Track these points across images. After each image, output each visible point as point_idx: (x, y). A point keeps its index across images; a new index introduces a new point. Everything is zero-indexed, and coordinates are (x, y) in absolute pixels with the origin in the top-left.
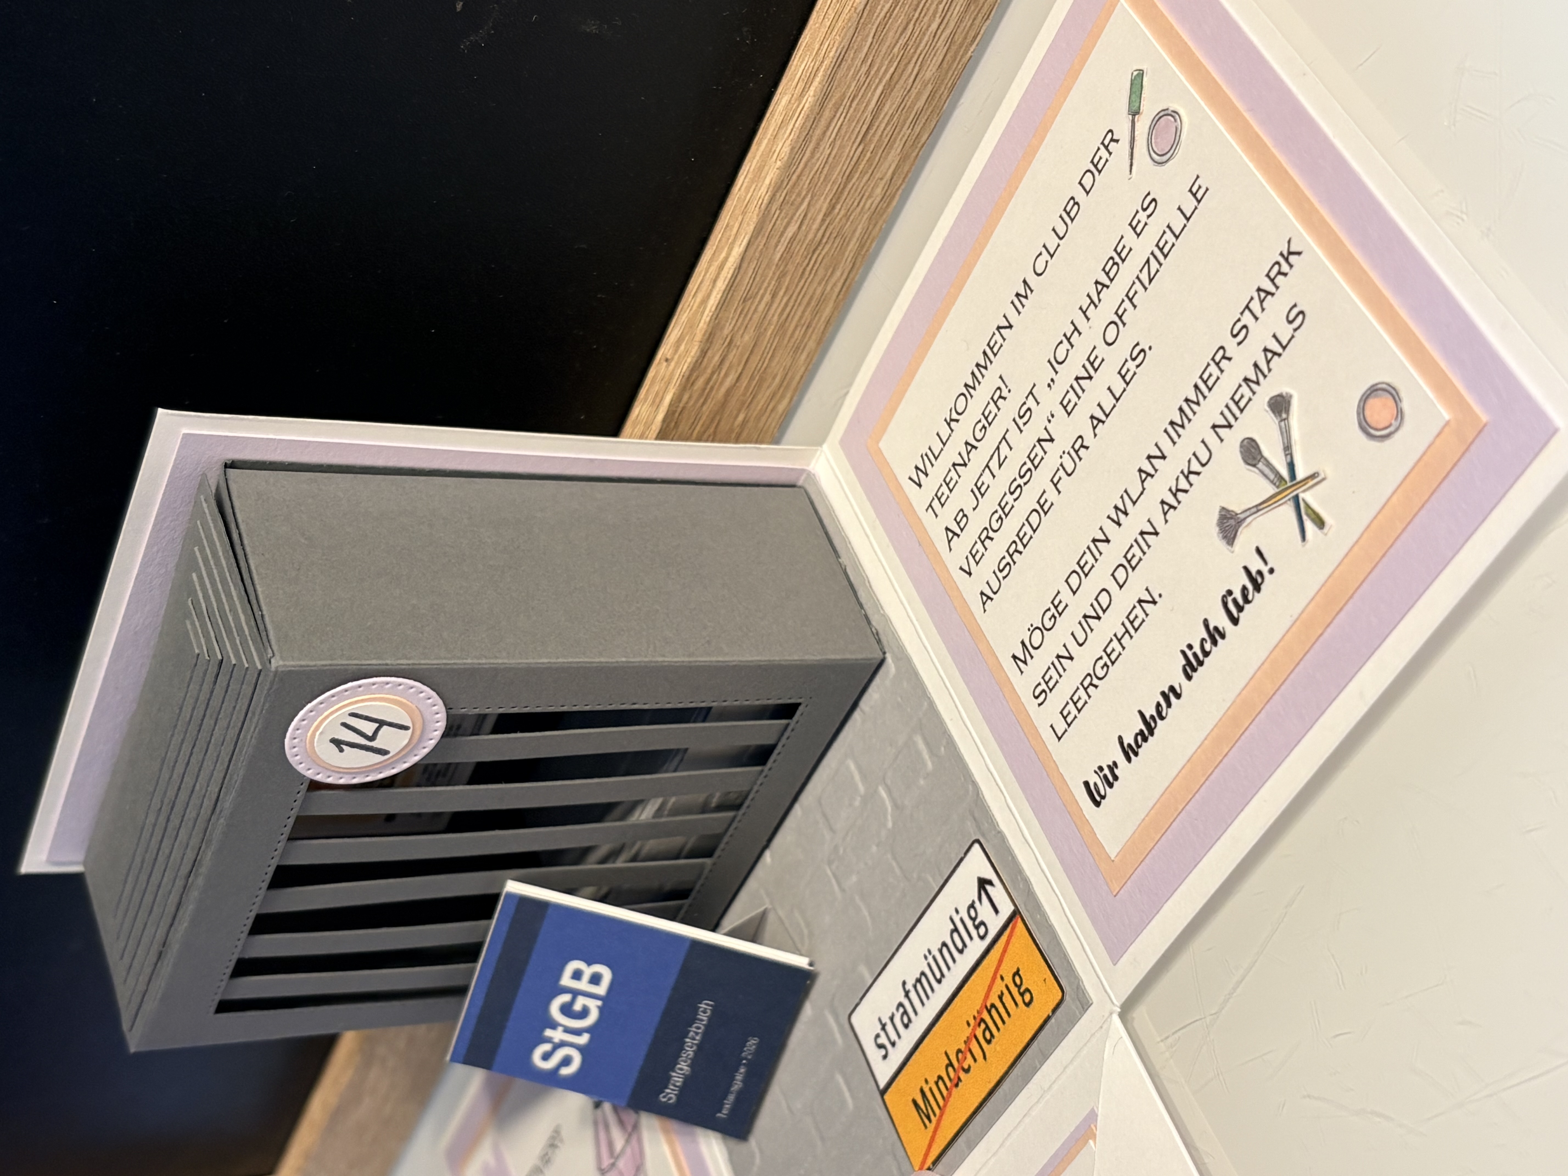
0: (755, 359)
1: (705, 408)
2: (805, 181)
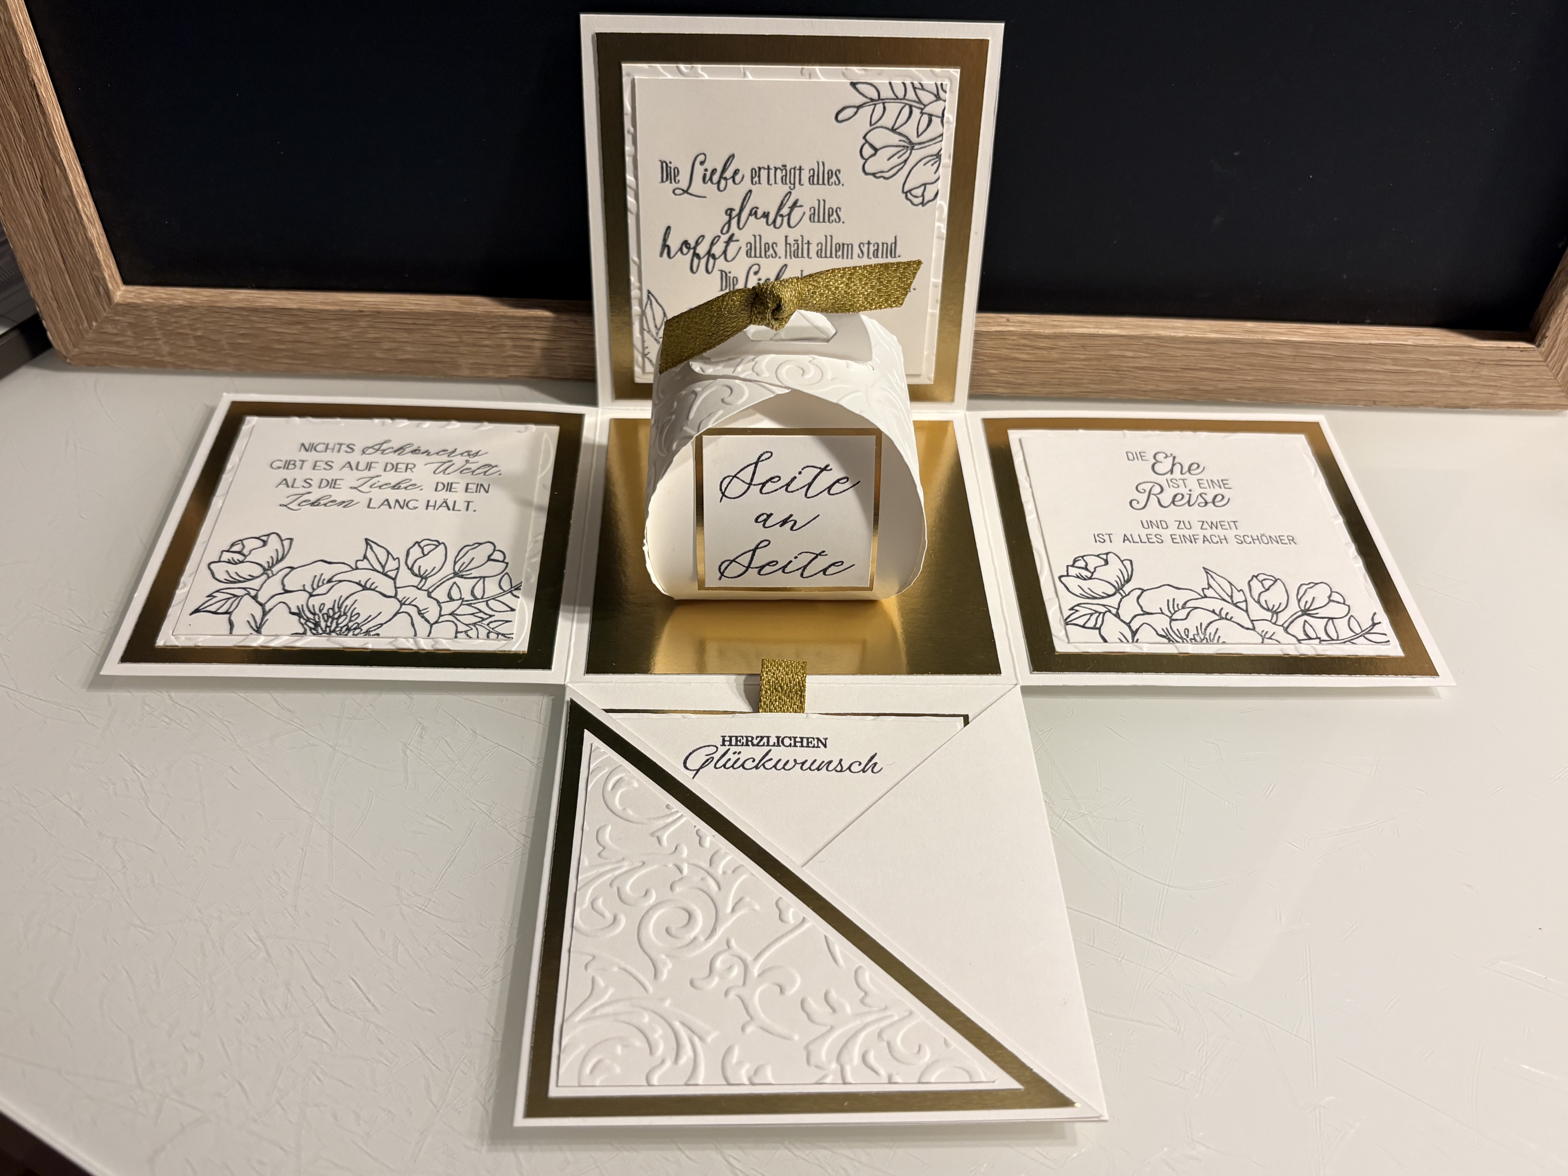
0: (1039, 365)
1: (1004, 350)
2: (1161, 350)
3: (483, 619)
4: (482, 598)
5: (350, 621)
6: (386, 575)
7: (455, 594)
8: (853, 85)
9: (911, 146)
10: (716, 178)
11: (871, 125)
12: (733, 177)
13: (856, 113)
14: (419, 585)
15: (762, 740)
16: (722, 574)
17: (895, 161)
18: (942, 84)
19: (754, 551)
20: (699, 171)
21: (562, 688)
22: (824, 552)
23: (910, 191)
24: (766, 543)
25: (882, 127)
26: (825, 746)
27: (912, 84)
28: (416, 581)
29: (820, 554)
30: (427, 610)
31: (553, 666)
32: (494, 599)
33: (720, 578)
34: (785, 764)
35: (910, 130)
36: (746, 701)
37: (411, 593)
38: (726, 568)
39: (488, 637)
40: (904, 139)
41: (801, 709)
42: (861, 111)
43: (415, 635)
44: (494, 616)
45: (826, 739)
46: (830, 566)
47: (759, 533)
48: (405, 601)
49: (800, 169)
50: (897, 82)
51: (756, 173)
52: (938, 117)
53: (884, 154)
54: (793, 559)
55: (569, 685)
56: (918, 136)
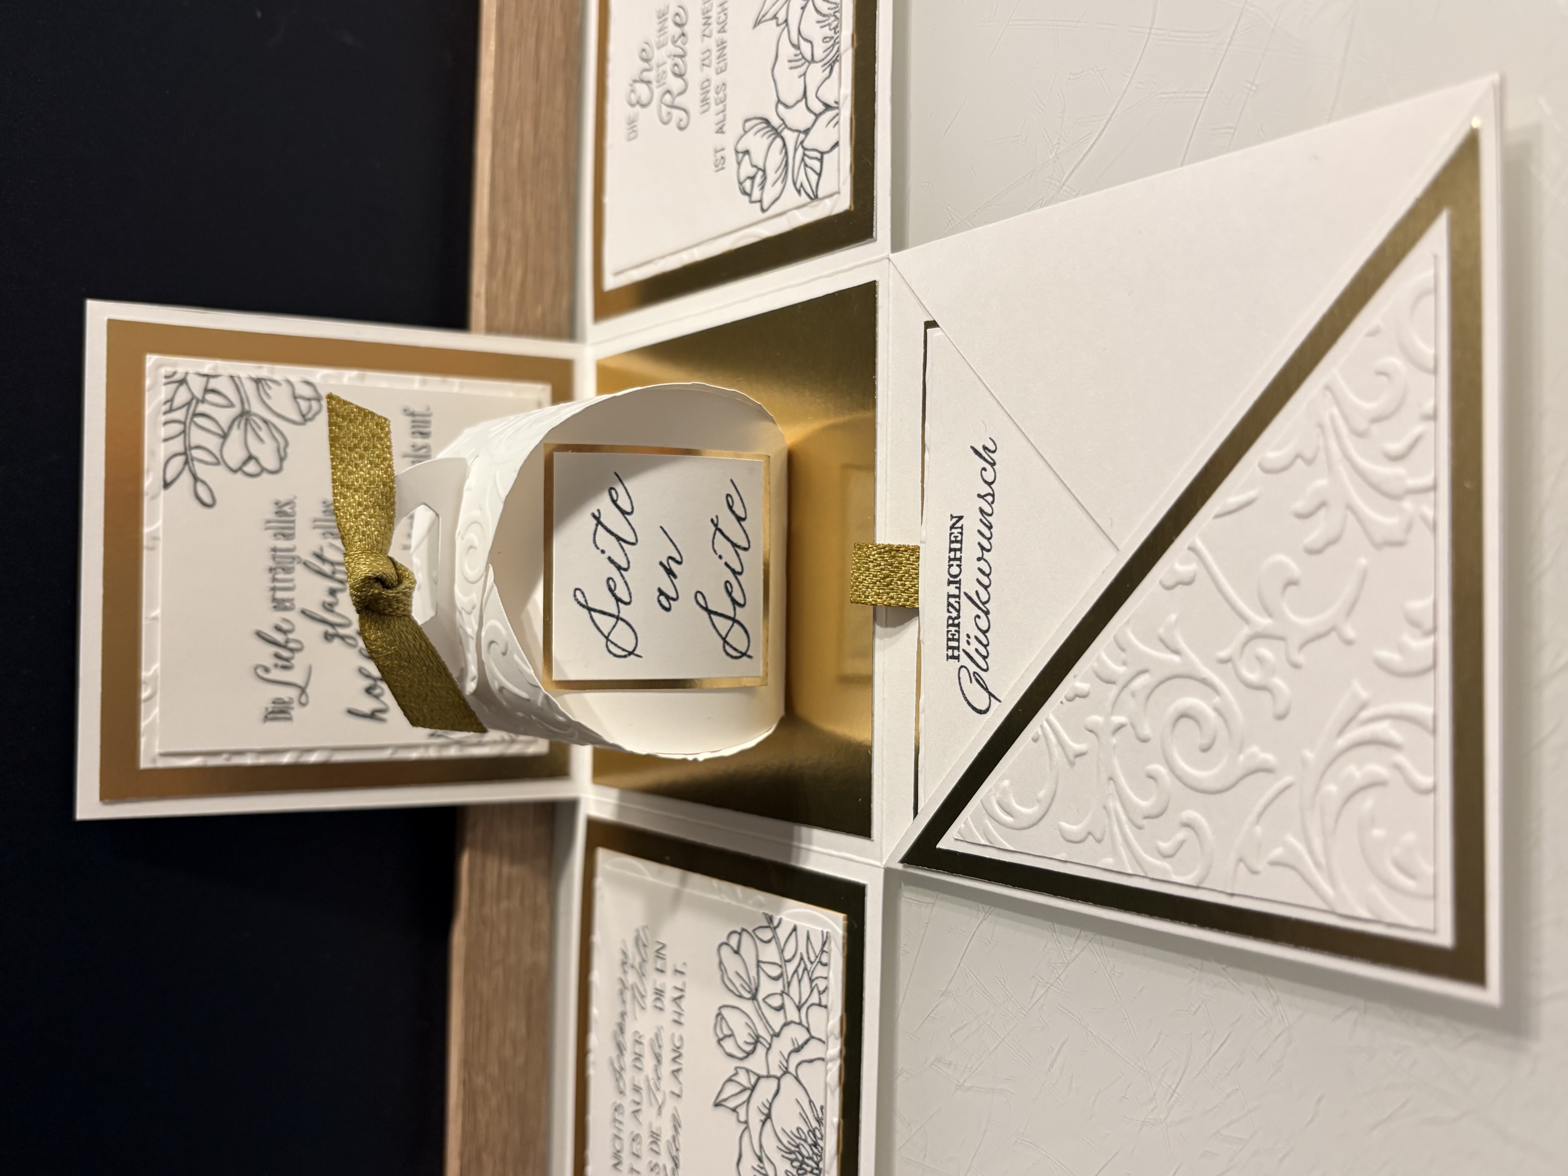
3: (805, 969)
4: (781, 966)
5: (805, 1141)
6: (753, 1088)
7: (776, 1001)
8: (166, 485)
9: (245, 415)
10: (285, 653)
11: (218, 463)
12: (285, 632)
13: (204, 482)
14: (765, 1046)
15: (953, 605)
16: (743, 654)
17: (264, 434)
18: (166, 377)
19: (710, 612)
20: (277, 674)
21: (889, 872)
22: (712, 521)
23: (303, 416)
24: (699, 597)
25: (221, 450)
26: (961, 518)
27: (165, 413)
28: (761, 1050)
29: (716, 525)
30: (794, 1040)
31: (861, 881)
32: (782, 951)
33: (750, 657)
34: (983, 572)
35: (224, 416)
36: (906, 624)
37: (775, 1059)
38: (735, 649)
39: (825, 965)
40: (236, 423)
41: (915, 550)
42: (200, 475)
43: (822, 1059)
44: (801, 954)
45: (952, 517)
46: (733, 512)
47: (685, 606)
48: (784, 1066)
49: (274, 550)
50: (163, 432)
51: (279, 605)
52: (207, 382)
53: (255, 448)
54: (723, 561)
55: (884, 863)
56: (231, 405)
